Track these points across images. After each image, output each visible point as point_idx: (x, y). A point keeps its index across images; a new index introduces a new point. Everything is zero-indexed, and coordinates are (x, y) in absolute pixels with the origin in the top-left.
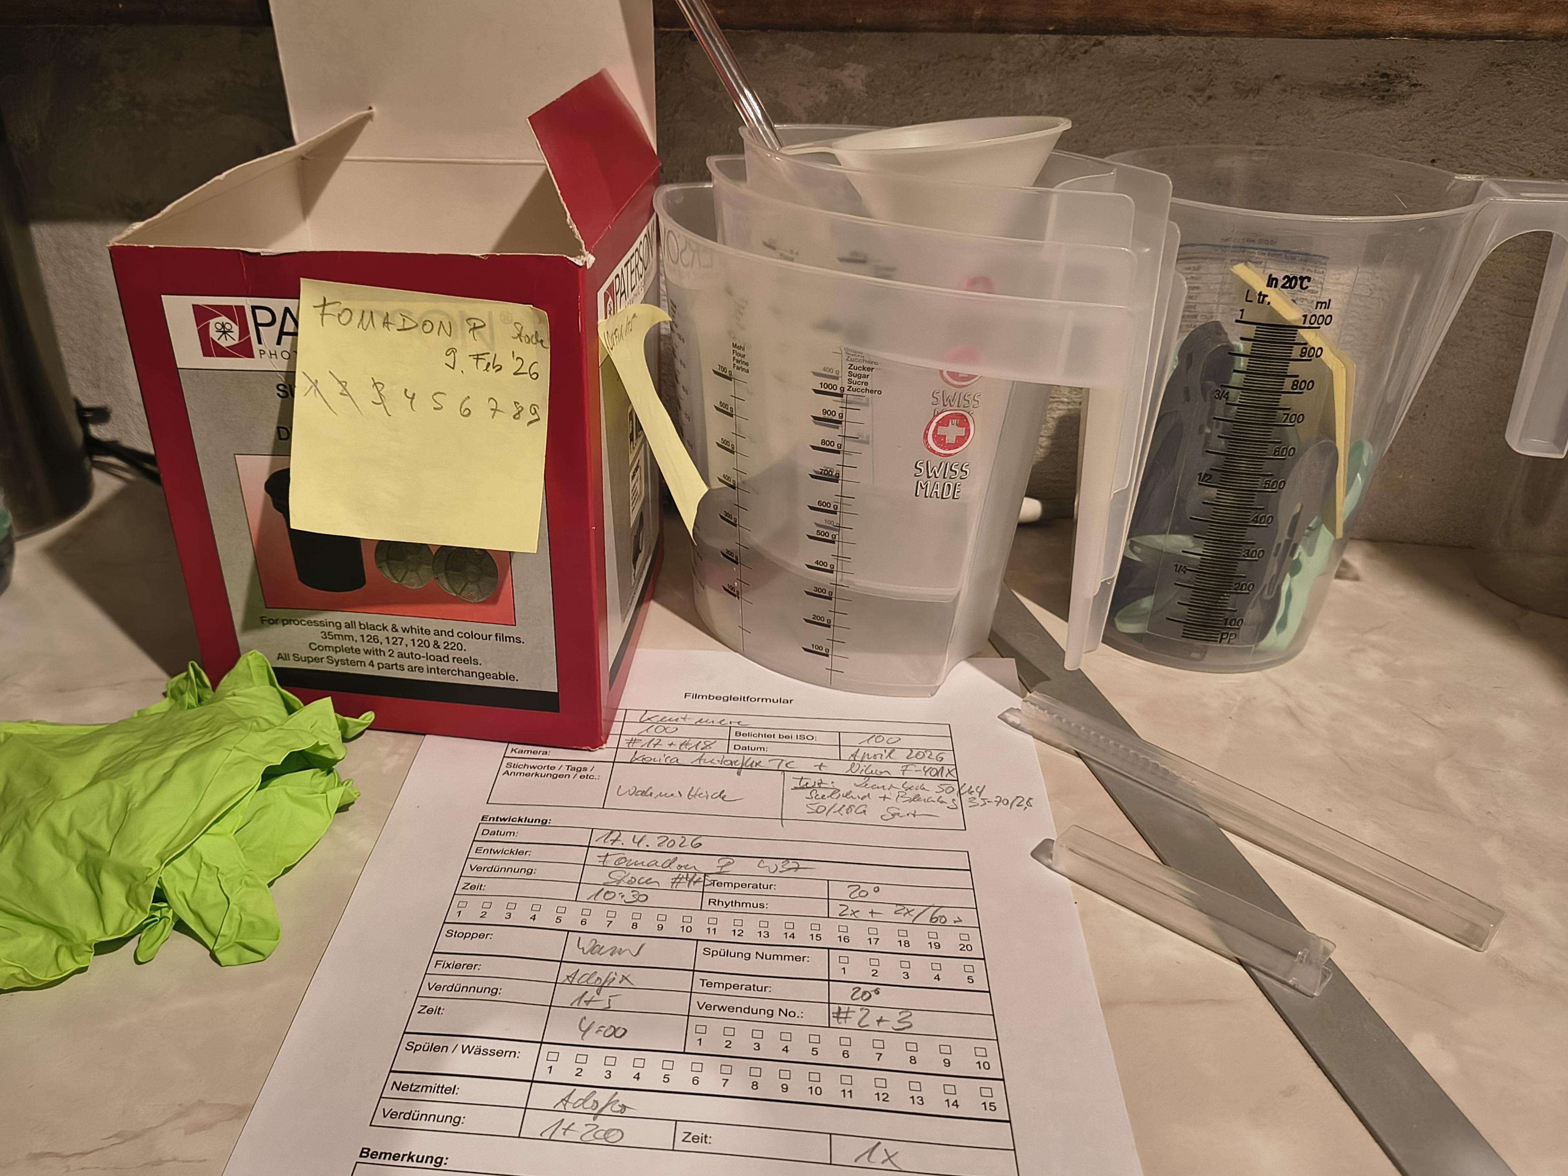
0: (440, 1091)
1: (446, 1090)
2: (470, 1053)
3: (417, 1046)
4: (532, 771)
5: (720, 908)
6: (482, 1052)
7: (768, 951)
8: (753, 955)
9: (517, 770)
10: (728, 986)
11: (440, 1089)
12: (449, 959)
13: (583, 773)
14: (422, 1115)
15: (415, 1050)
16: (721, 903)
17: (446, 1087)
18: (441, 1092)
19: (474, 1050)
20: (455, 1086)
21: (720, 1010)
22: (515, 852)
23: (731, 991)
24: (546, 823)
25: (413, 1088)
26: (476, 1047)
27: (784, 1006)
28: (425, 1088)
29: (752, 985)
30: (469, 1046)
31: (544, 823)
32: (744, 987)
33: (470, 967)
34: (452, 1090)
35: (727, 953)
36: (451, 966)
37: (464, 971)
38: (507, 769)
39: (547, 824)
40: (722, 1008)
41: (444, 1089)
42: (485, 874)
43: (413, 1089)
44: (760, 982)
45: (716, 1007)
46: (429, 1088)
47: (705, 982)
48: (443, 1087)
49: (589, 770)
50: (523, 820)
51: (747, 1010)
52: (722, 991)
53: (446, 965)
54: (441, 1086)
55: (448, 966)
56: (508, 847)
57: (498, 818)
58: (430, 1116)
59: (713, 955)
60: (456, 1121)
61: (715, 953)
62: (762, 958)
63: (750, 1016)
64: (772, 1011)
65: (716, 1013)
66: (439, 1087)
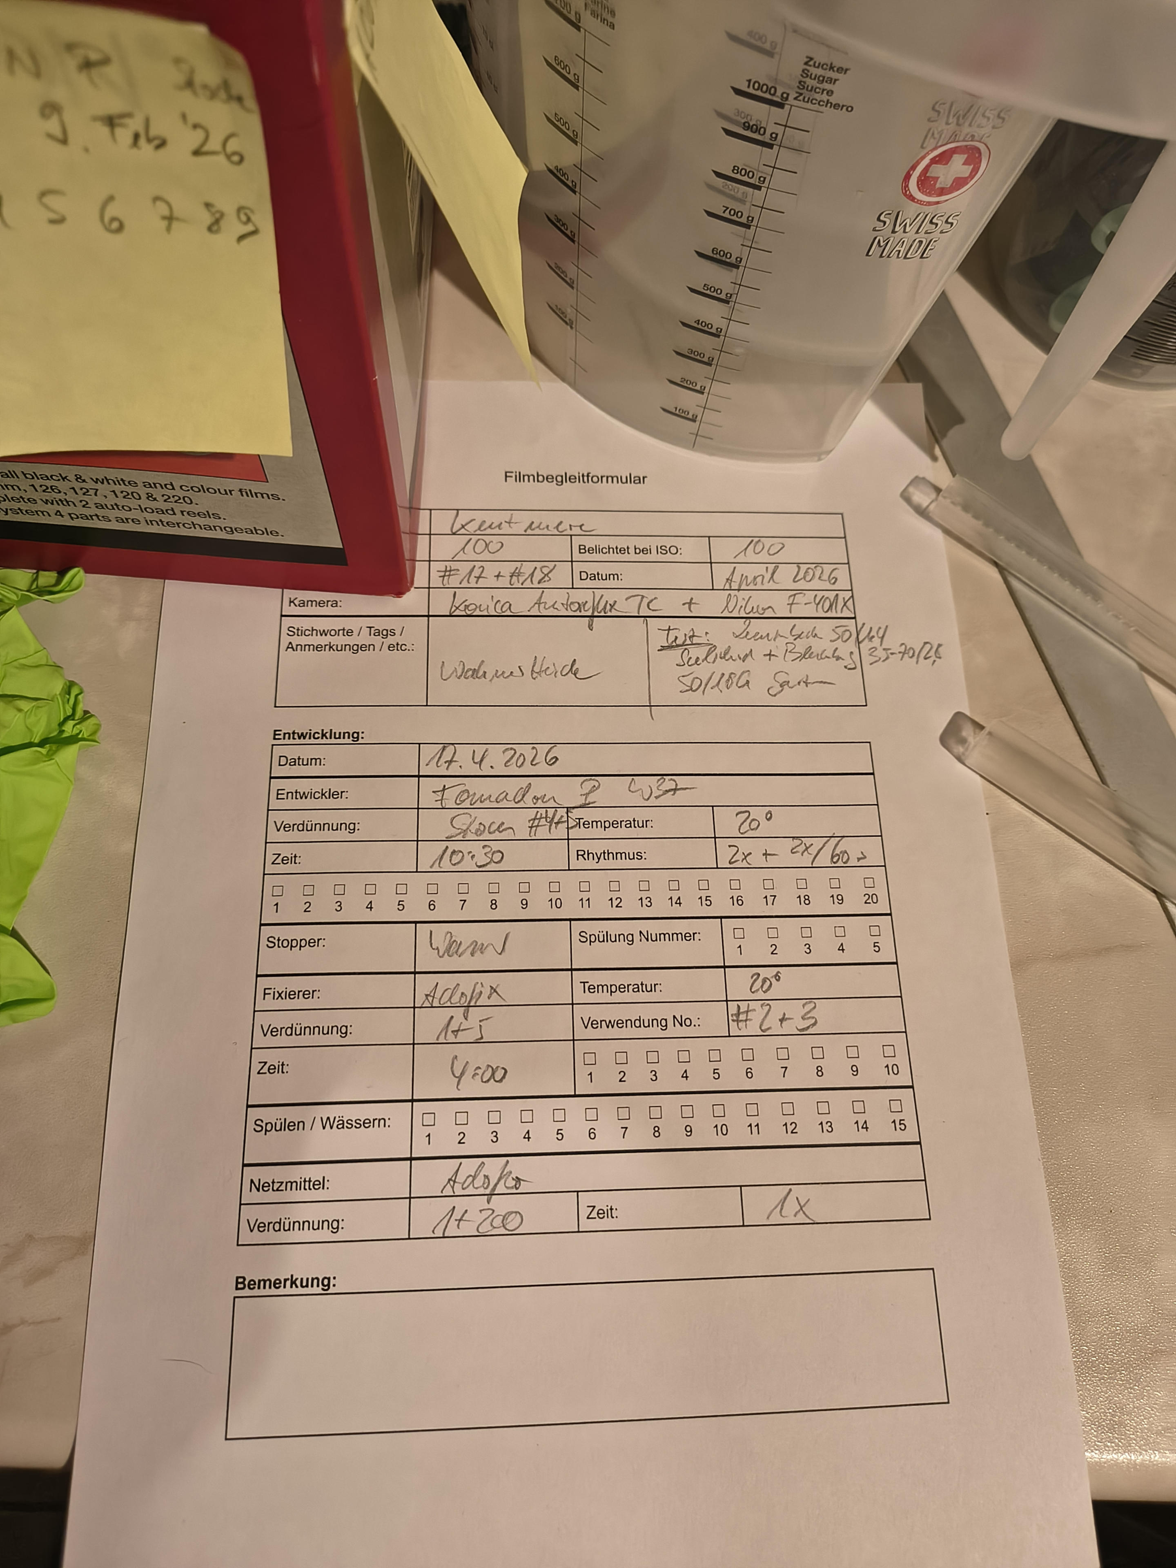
0: (307, 1187)
1: (314, 1185)
2: (331, 1128)
3: (267, 1124)
4: (324, 640)
5: (591, 864)
6: (346, 1124)
7: (654, 928)
8: (637, 937)
9: (303, 640)
10: (614, 989)
11: (307, 1184)
12: (280, 984)
13: (391, 640)
14: (294, 1223)
15: (266, 1130)
16: (591, 855)
17: (313, 1180)
18: (310, 1189)
19: (336, 1123)
20: (324, 1178)
21: (608, 1027)
22: (327, 795)
23: (618, 997)
24: (358, 738)
25: (276, 1186)
26: (337, 1119)
27: (681, 1011)
28: (289, 1184)
29: (639, 984)
30: (328, 1118)
31: (355, 737)
32: (631, 988)
33: (307, 994)
34: (321, 1184)
35: (607, 938)
36: (283, 995)
37: (300, 1003)
38: (290, 639)
39: (360, 741)
40: (610, 1024)
41: (312, 1183)
42: (295, 835)
43: (275, 1189)
44: (649, 977)
45: (603, 1023)
46: (294, 1184)
47: (587, 985)
48: (310, 1181)
49: (398, 632)
50: (328, 735)
51: (637, 1023)
52: (605, 997)
53: (277, 995)
54: (307, 1179)
55: (280, 995)
56: (317, 785)
57: (294, 733)
58: (304, 1222)
59: (590, 941)
60: (335, 1226)
61: (593, 939)
62: (647, 940)
63: (643, 1032)
64: (666, 1020)
65: (604, 1032)
66: (305, 1181)
